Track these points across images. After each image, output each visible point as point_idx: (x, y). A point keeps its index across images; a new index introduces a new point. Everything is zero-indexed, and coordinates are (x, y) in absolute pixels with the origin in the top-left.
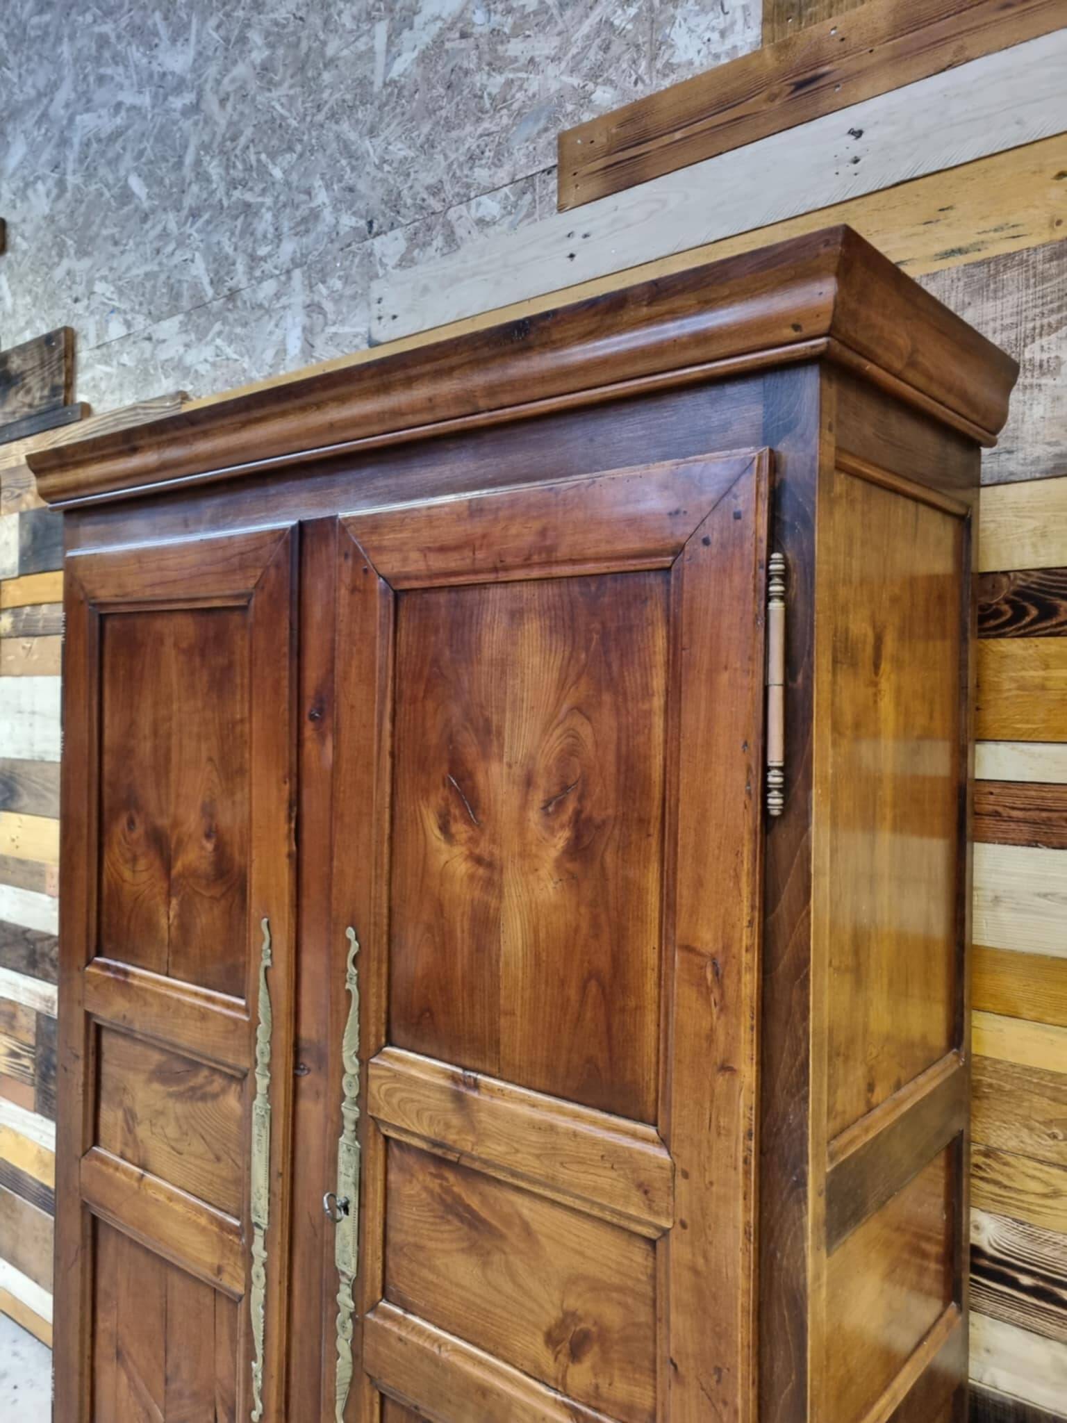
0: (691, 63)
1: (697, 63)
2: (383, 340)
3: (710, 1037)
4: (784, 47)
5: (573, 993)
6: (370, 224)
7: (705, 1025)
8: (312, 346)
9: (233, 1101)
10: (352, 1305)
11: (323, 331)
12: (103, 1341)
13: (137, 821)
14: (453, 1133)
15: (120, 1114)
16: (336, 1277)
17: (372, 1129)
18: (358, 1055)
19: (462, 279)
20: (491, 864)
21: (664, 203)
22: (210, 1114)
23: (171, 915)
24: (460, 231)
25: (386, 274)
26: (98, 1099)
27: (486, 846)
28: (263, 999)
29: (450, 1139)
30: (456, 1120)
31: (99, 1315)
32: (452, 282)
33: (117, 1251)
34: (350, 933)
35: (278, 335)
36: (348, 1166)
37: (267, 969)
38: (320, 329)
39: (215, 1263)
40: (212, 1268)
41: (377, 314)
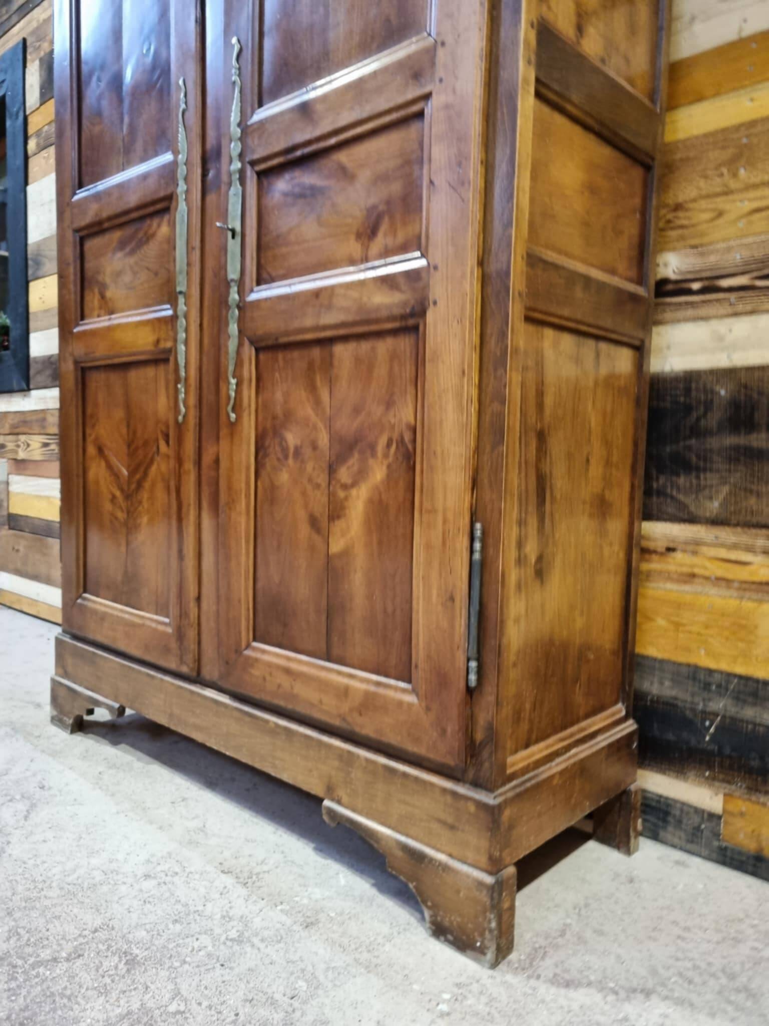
9: (165, 228)
10: (238, 297)
12: (90, 449)
13: (102, 76)
14: (300, 134)
15: (96, 291)
16: (228, 287)
17: (249, 169)
18: (240, 125)
22: (151, 249)
23: (125, 128)
26: (83, 290)
28: (182, 135)
29: (297, 140)
30: (301, 123)
31: (87, 433)
33: (97, 382)
34: (234, 40)
36: (234, 205)
37: (183, 113)
39: (155, 339)
40: (153, 344)
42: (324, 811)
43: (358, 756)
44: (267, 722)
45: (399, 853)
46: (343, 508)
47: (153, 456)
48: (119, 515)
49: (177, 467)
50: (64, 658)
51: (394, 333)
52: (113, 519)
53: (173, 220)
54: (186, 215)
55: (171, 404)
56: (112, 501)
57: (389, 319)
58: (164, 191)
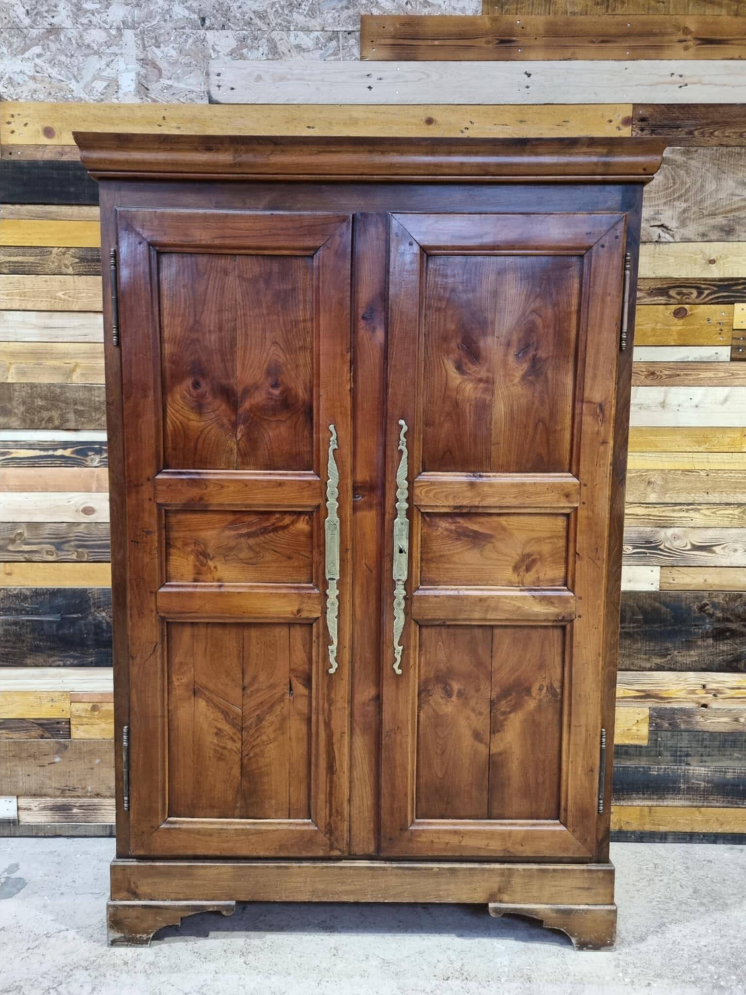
0: (440, 6)
1: (443, 7)
2: (223, 101)
3: (598, 433)
4: (495, 20)
5: (531, 430)
6: (203, 20)
7: (596, 429)
8: (147, 89)
9: (302, 525)
10: (404, 593)
11: (157, 81)
12: (179, 691)
13: (203, 383)
14: (467, 500)
15: (192, 558)
16: (393, 584)
17: (415, 511)
18: (407, 479)
19: (288, 80)
20: (487, 381)
21: (428, 76)
22: (281, 537)
23: (239, 435)
24: (282, 48)
25: (218, 58)
26: (168, 555)
27: (483, 374)
28: (332, 465)
29: (465, 503)
30: (469, 494)
31: (174, 678)
32: (282, 79)
33: (193, 636)
34: (402, 422)
35: (108, 73)
36: (401, 531)
37: (334, 450)
38: (156, 78)
39: (295, 609)
40: (292, 613)
41: (216, 83)
42: (490, 911)
43: (517, 870)
44: (431, 869)
46: (502, 726)
47: (283, 695)
48: (230, 745)
49: (326, 706)
50: (129, 882)
51: (546, 627)
52: (220, 750)
53: (319, 523)
54: (338, 524)
55: (314, 658)
56: (217, 734)
57: (545, 620)
58: (308, 501)
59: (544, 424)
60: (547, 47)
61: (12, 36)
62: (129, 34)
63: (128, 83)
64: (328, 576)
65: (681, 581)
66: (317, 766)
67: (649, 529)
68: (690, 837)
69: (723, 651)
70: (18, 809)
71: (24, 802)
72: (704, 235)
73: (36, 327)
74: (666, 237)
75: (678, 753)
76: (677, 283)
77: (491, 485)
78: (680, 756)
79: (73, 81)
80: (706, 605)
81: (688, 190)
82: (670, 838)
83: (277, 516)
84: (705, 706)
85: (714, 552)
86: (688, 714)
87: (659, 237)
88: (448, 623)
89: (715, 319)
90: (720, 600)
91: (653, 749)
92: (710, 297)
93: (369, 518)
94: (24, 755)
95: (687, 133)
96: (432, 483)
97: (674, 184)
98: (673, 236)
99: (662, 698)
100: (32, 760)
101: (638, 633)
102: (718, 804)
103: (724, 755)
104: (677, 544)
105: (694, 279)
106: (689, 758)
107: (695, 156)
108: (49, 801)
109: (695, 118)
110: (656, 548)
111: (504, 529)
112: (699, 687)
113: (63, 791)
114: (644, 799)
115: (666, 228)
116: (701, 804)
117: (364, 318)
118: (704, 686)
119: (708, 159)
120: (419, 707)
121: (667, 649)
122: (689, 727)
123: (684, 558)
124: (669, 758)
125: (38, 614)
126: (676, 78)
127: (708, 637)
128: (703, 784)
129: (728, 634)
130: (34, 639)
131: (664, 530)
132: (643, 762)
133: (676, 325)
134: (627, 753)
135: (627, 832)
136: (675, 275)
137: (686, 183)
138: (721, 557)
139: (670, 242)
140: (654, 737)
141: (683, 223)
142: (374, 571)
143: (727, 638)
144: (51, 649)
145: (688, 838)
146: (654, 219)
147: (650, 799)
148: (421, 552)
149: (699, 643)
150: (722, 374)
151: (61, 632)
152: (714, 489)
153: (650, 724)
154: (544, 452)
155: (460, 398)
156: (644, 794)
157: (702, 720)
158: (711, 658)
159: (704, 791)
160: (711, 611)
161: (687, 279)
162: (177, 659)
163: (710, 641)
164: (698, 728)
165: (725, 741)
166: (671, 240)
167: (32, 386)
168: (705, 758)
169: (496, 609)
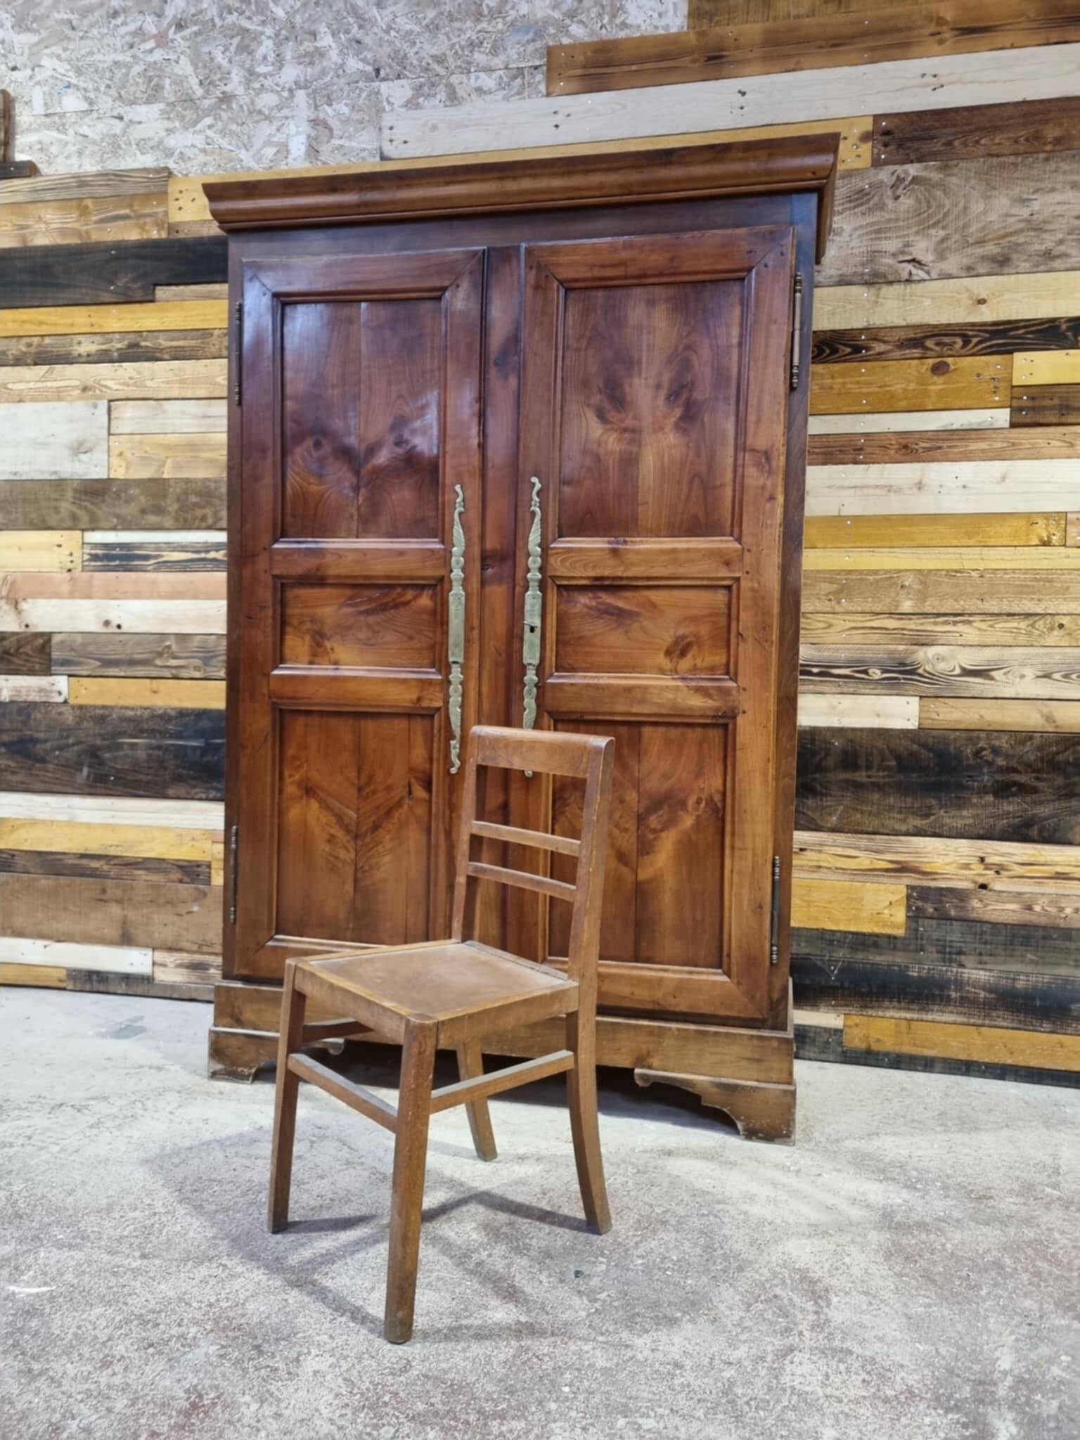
0: (639, 26)
1: (643, 27)
2: (395, 157)
3: (764, 487)
4: (702, 34)
5: (684, 486)
6: (378, 71)
7: (762, 482)
8: (318, 152)
9: (425, 601)
10: (536, 678)
11: (328, 142)
12: (291, 789)
13: (324, 442)
14: (610, 569)
15: (307, 638)
16: (523, 669)
17: (550, 581)
18: (540, 545)
19: (467, 126)
20: (633, 431)
21: (624, 106)
22: (402, 615)
23: (361, 499)
24: (461, 92)
25: (392, 110)
26: (283, 633)
27: (629, 422)
28: (458, 532)
29: (607, 573)
30: (612, 562)
31: (286, 773)
32: (459, 126)
33: (306, 725)
34: (534, 480)
35: (279, 138)
36: (533, 606)
37: (460, 514)
38: (325, 139)
39: (415, 696)
40: (412, 701)
41: (389, 137)
42: (636, 1078)
43: (670, 1029)
45: (714, 1090)
46: (652, 846)
47: (401, 799)
48: (342, 854)
49: (447, 812)
50: (233, 1006)
51: (704, 725)
52: (332, 859)
53: (442, 598)
54: (463, 599)
55: (435, 756)
56: (329, 841)
57: (702, 716)
58: (430, 572)
59: (702, 481)
60: (766, 58)
61: (185, 109)
62: (301, 95)
63: (298, 147)
64: (451, 659)
65: (949, 717)
66: (436, 885)
67: (901, 648)
68: (967, 1068)
69: (1009, 813)
70: (154, 964)
71: (161, 956)
72: (969, 268)
73: (195, 417)
74: (919, 274)
75: (948, 950)
76: (936, 331)
77: (638, 552)
78: (950, 954)
79: (243, 150)
80: (983, 749)
81: (946, 215)
82: (938, 1066)
83: (399, 590)
84: (983, 887)
85: (992, 679)
86: (960, 895)
87: (910, 274)
88: (587, 717)
89: (987, 374)
90: (1003, 742)
91: (912, 941)
92: (980, 347)
93: (497, 592)
94: (162, 900)
95: (944, 145)
96: (569, 550)
97: (929, 207)
98: (928, 273)
99: (925, 873)
100: (169, 907)
101: (888, 783)
102: (1005, 1024)
103: (1012, 956)
104: (942, 667)
105: (958, 324)
106: (963, 957)
107: (955, 171)
108: (185, 957)
109: (954, 126)
110: (913, 672)
111: (654, 606)
112: (975, 860)
113: (200, 946)
114: (900, 1009)
115: (919, 263)
116: (980, 1022)
117: (496, 364)
118: (982, 860)
119: (972, 174)
120: (554, 819)
121: (930, 807)
122: (962, 914)
123: (949, 684)
124: (935, 955)
125: (181, 738)
126: (929, 79)
127: (987, 793)
128: (982, 994)
129: (1014, 789)
130: (177, 766)
131: (925, 648)
132: (899, 959)
133: (934, 384)
134: (876, 945)
135: (878, 1053)
136: (933, 321)
137: (944, 206)
138: (1002, 685)
139: (924, 280)
140: (913, 925)
141: (941, 255)
142: (504, 655)
143: (1014, 795)
144: (194, 778)
145: (964, 1069)
146: (903, 253)
147: (908, 1009)
148: (557, 634)
149: (975, 800)
150: (998, 445)
151: (205, 759)
152: (991, 594)
153: (909, 908)
154: (701, 513)
155: (601, 451)
156: (899, 1002)
157: (979, 905)
158: (991, 821)
159: (984, 1004)
160: (990, 758)
161: (949, 325)
162: (291, 751)
163: (990, 798)
164: (974, 915)
165: (1014, 936)
166: (926, 277)
167: (187, 481)
168: (985, 958)
169: (642, 701)
